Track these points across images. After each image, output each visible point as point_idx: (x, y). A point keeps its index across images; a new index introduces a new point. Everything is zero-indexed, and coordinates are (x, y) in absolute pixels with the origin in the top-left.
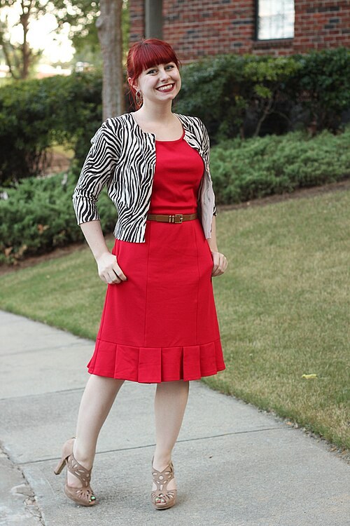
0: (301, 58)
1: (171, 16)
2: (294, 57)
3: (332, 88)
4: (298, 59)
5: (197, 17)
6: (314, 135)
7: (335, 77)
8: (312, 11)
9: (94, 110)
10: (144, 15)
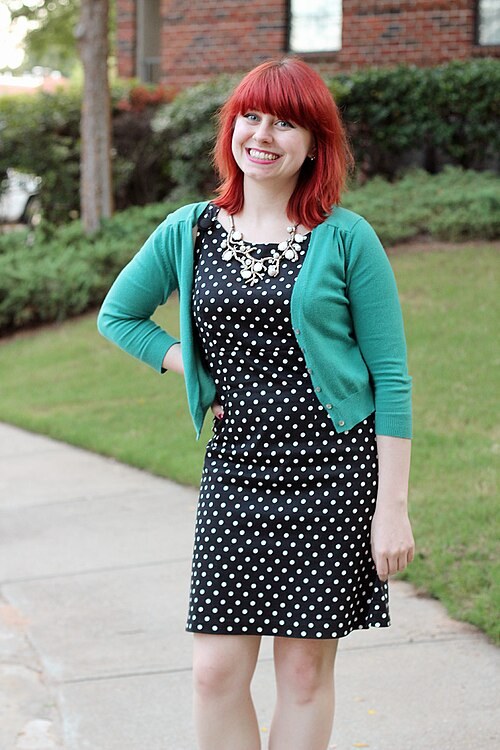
0: (347, 79)
1: (174, 15)
2: (338, 79)
3: (389, 120)
4: (343, 80)
5: (209, 19)
6: (363, 184)
7: (394, 105)
8: (364, 13)
9: (71, 147)
10: (135, 14)
